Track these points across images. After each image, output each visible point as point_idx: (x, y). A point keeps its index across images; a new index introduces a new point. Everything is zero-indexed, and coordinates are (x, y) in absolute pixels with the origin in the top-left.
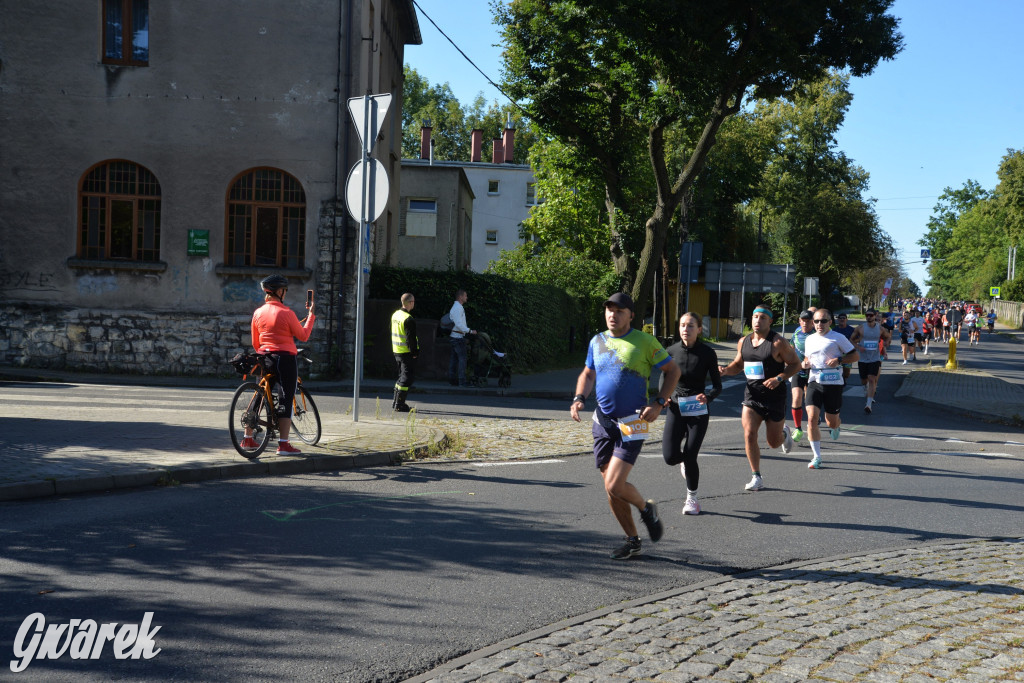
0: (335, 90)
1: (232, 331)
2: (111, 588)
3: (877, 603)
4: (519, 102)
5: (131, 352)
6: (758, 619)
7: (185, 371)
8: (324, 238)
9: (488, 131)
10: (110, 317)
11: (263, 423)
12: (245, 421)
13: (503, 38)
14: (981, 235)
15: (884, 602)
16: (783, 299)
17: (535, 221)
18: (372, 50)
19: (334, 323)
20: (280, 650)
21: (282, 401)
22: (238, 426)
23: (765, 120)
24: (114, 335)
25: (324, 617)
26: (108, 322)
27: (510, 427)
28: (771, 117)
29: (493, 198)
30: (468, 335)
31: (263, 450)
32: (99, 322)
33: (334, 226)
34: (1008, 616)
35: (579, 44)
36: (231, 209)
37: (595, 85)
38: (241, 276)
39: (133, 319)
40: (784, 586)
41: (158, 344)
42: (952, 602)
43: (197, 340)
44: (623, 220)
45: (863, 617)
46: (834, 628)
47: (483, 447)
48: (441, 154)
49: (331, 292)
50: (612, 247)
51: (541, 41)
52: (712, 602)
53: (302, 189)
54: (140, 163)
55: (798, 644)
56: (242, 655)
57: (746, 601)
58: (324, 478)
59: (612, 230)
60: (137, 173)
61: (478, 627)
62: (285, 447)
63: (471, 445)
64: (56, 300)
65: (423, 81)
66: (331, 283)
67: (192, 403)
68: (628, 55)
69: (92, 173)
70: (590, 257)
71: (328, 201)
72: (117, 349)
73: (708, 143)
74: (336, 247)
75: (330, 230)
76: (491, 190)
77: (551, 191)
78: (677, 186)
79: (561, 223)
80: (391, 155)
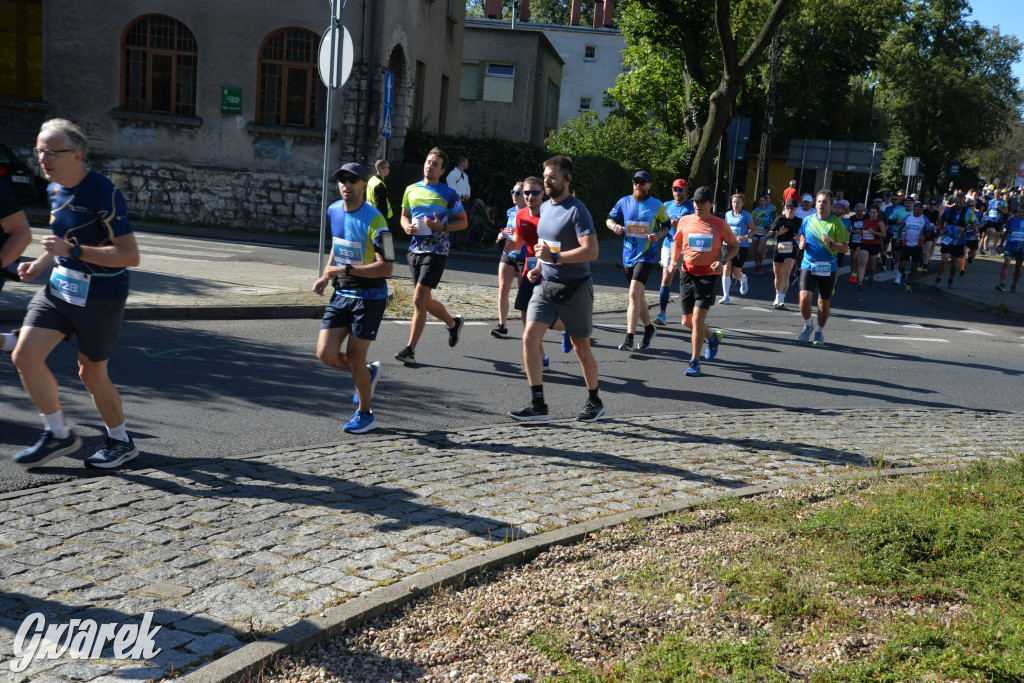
1: (261, 188)
5: (168, 202)
7: (218, 223)
8: (350, 101)
10: (150, 168)
16: (894, 179)
17: (621, 89)
24: (154, 185)
26: (148, 173)
29: (588, 64)
32: (139, 172)
33: (359, 90)
36: (263, 68)
38: (271, 134)
39: (171, 171)
41: (194, 196)
43: (230, 194)
44: (698, 92)
49: (354, 155)
50: (685, 120)
54: (180, 20)
59: (687, 103)
60: (176, 29)
64: (101, 149)
66: (356, 146)
67: (199, 253)
69: (134, 25)
71: (355, 64)
72: (156, 198)
73: (781, 14)
74: (361, 110)
75: (356, 93)
76: (587, 55)
77: (640, 59)
78: (744, 59)
79: (648, 91)
80: (448, 18)
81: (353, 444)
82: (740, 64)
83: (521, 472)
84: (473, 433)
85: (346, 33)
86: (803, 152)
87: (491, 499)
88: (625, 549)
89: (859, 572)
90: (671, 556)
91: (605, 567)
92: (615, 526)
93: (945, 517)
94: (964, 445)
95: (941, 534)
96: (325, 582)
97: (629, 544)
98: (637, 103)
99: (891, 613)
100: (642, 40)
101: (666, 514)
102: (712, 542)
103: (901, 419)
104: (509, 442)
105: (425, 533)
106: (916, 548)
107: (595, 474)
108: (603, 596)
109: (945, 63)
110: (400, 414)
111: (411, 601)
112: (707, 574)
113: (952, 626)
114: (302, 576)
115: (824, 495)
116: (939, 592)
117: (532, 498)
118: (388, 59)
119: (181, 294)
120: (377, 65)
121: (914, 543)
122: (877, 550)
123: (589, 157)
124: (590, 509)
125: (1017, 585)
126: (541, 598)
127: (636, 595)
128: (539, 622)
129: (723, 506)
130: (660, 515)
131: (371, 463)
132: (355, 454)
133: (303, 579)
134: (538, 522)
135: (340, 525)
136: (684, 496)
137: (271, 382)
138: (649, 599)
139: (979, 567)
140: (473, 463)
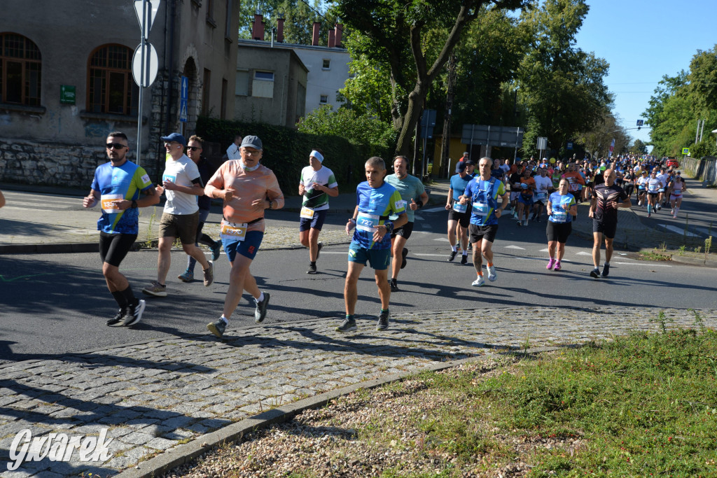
1: (91, 157)
5: (20, 168)
7: (59, 183)
8: (156, 96)
10: (6, 143)
16: (531, 152)
17: (348, 89)
19: (162, 155)
24: (9, 155)
26: (5, 147)
29: (325, 72)
33: (162, 88)
38: (98, 119)
39: (22, 146)
41: (40, 164)
43: (67, 162)
44: (400, 92)
50: (392, 111)
59: (393, 100)
60: (25, 43)
66: (160, 127)
67: (45, 205)
71: (159, 70)
72: (10, 165)
73: (455, 40)
74: (164, 103)
75: (160, 91)
76: (324, 66)
77: (361, 69)
78: (431, 70)
79: (367, 91)
80: (226, 39)
81: (160, 341)
82: (428, 73)
83: (282, 357)
84: (248, 331)
85: (152, 48)
86: (472, 133)
87: (261, 378)
88: (356, 410)
89: (514, 420)
90: (387, 414)
91: (342, 423)
92: (349, 394)
93: (569, 380)
94: (581, 330)
95: (567, 392)
96: (139, 443)
97: (358, 407)
98: (360, 99)
99: (535, 448)
100: (363, 56)
101: (384, 384)
102: (415, 403)
103: (540, 314)
104: (273, 337)
105: (213, 404)
106: (551, 402)
107: (335, 357)
108: (340, 444)
109: (561, 75)
110: (195, 319)
111: (203, 454)
112: (412, 426)
113: (575, 455)
114: (122, 439)
115: (490, 367)
116: (566, 431)
117: (290, 376)
118: (183, 67)
119: (30, 235)
120: (176, 71)
121: (549, 399)
122: (525, 404)
123: (327, 136)
124: (331, 383)
125: (615, 425)
126: (297, 448)
127: (363, 442)
128: (295, 465)
129: (423, 378)
130: (380, 385)
131: (173, 355)
132: (162, 348)
133: (122, 442)
134: (294, 393)
135: (150, 401)
136: (396, 371)
137: (98, 298)
138: (372, 445)
139: (591, 414)
140: (248, 352)
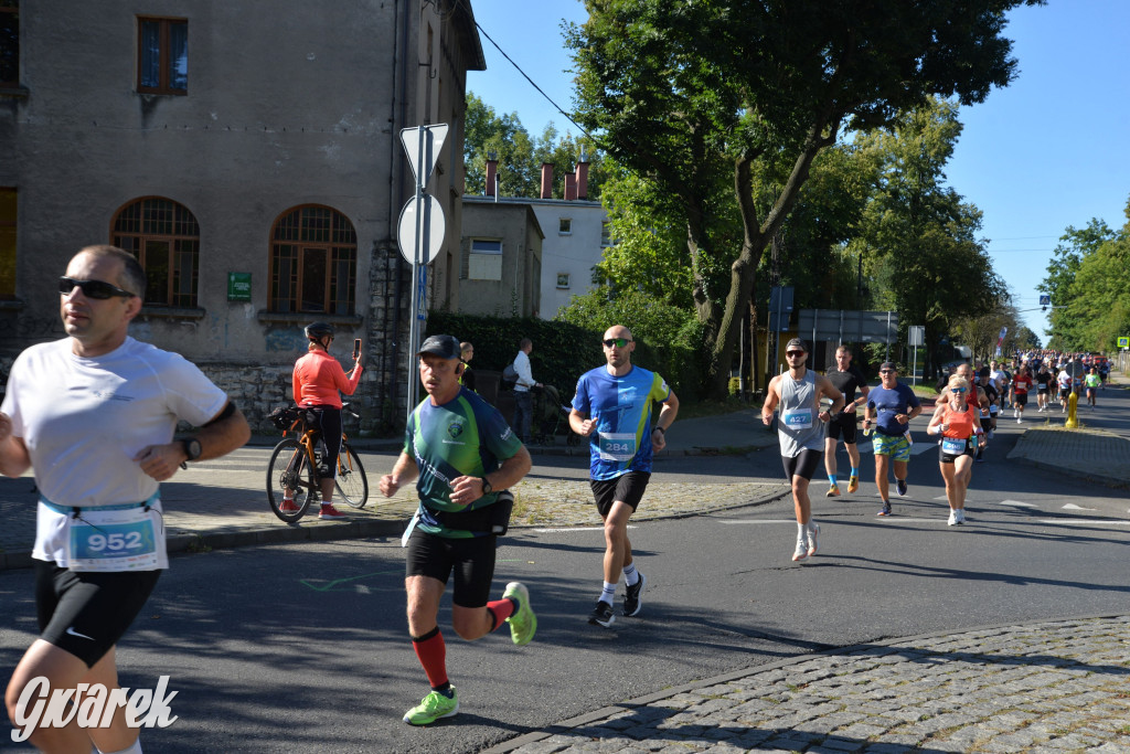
0: (390, 121)
1: (275, 384)
2: (131, 663)
3: (973, 686)
4: (594, 133)
6: (840, 702)
8: (377, 281)
9: (559, 165)
11: (304, 484)
12: (284, 481)
13: (575, 63)
14: (1108, 279)
15: (982, 684)
17: (610, 263)
18: (430, 77)
19: (387, 375)
20: (311, 732)
21: (325, 460)
22: (277, 486)
23: (865, 153)
25: (361, 697)
27: (578, 490)
28: (872, 149)
29: (564, 238)
30: (533, 388)
31: (304, 513)
33: (387, 269)
34: (1120, 701)
35: (658, 70)
36: (275, 250)
37: (677, 114)
38: (286, 323)
40: (872, 665)
42: (1057, 685)
43: (238, 393)
44: (706, 262)
45: (956, 700)
46: (923, 712)
47: (547, 511)
48: (508, 191)
49: (383, 341)
50: (695, 292)
51: (617, 67)
52: (790, 683)
53: (352, 228)
54: (177, 200)
55: (883, 730)
56: (269, 737)
57: (828, 682)
58: (371, 544)
59: (695, 273)
60: (174, 211)
61: (530, 708)
62: (328, 510)
63: (533, 509)
65: (488, 110)
66: (385, 331)
68: (711, 81)
69: (125, 210)
70: (670, 304)
71: (382, 241)
74: (390, 292)
75: (383, 273)
76: (563, 229)
77: (628, 232)
78: (765, 226)
79: (638, 266)
80: (451, 191)
82: (763, 228)
86: (815, 323)
